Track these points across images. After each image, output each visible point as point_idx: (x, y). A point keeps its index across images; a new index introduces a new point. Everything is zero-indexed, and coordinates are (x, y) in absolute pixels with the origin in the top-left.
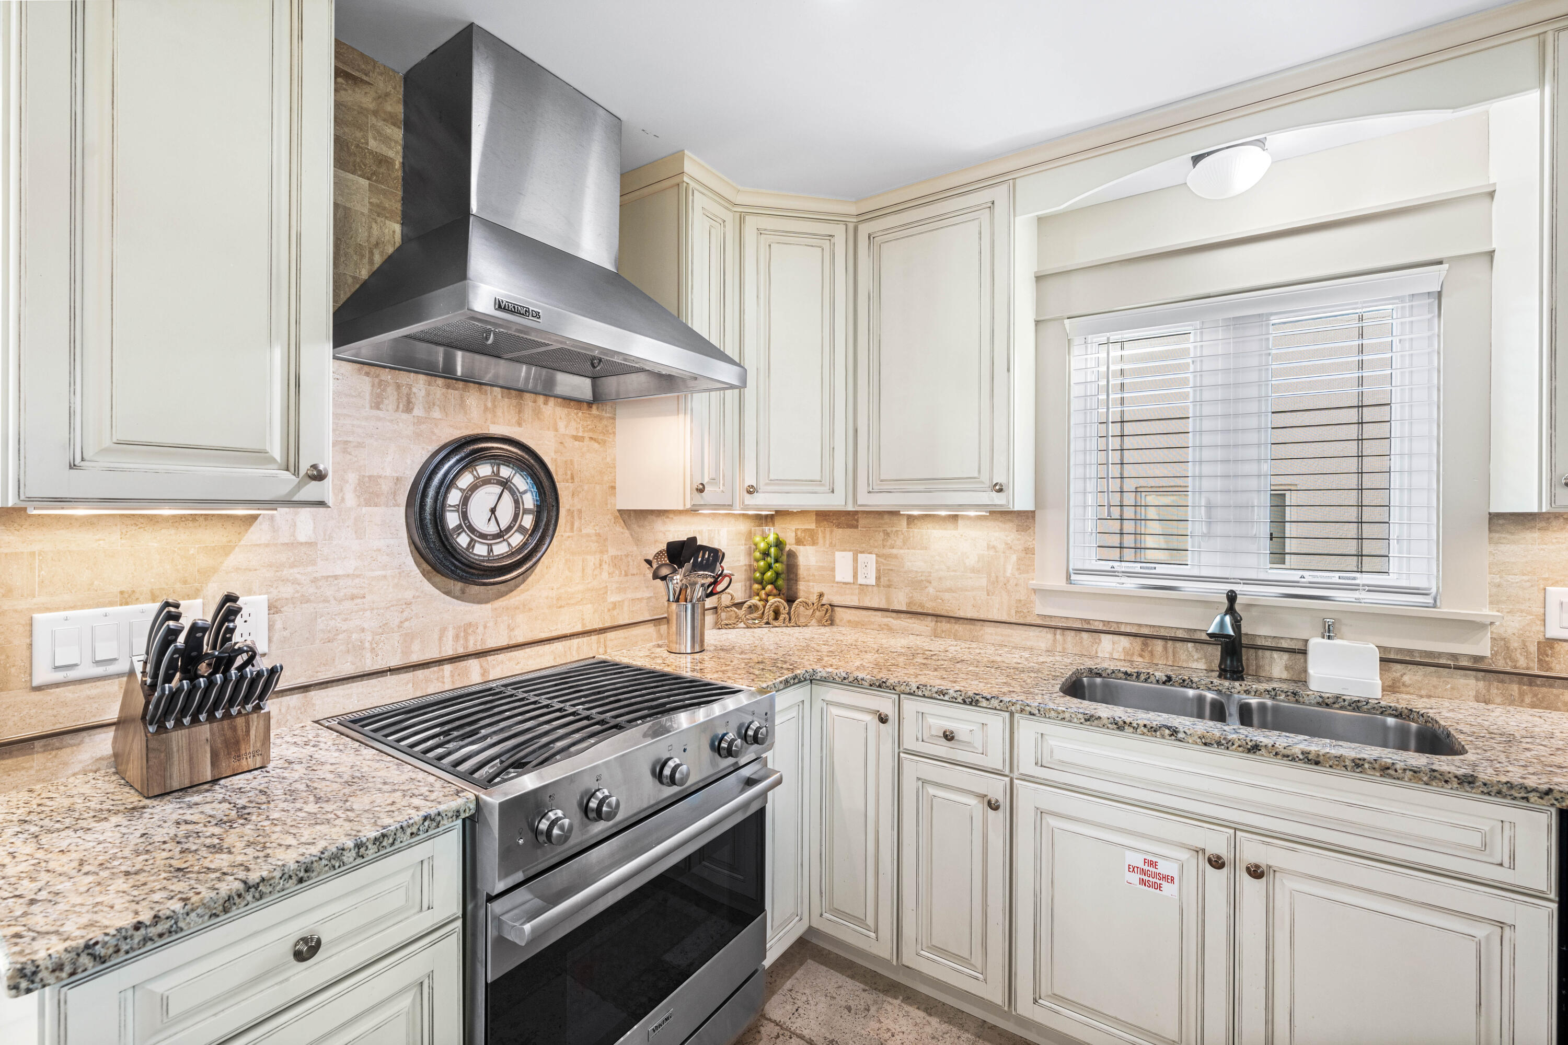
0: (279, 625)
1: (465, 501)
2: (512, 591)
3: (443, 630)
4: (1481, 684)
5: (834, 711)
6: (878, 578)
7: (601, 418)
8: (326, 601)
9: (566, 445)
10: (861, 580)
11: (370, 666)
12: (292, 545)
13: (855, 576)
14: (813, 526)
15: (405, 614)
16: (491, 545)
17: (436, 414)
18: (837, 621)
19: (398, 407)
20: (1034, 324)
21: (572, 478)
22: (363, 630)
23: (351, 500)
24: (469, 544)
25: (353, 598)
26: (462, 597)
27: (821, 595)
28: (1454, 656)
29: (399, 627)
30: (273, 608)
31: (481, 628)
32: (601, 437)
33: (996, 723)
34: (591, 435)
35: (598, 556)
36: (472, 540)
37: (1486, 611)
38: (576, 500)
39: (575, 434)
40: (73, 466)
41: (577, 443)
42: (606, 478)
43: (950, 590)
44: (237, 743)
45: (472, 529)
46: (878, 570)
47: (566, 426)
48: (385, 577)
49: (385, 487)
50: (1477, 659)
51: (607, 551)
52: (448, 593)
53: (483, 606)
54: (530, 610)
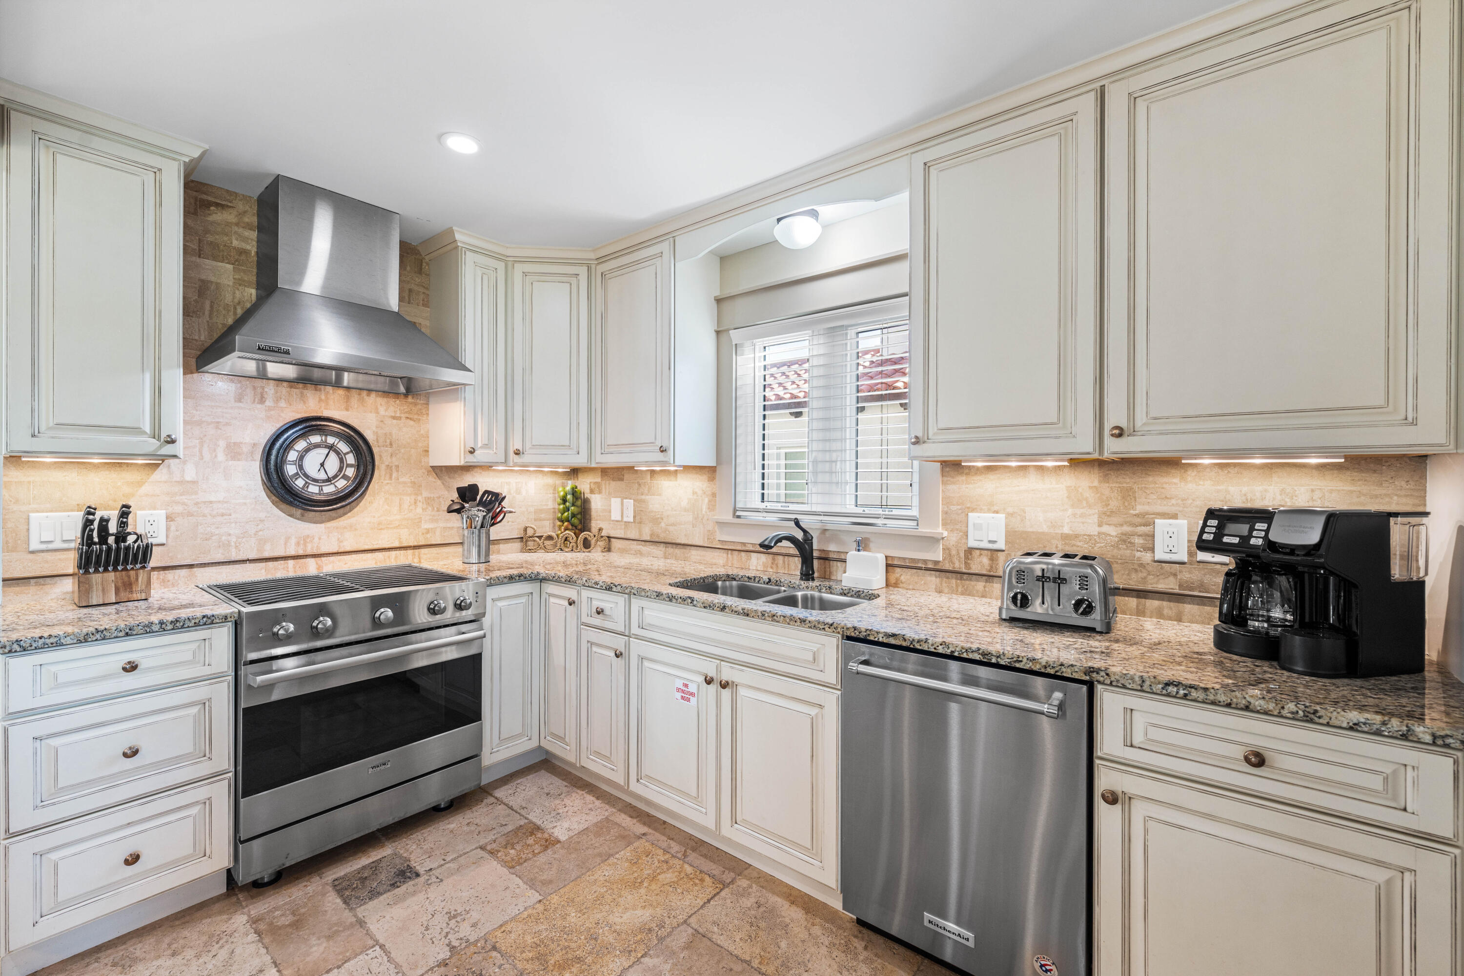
0: (173, 528)
1: (301, 458)
2: (340, 517)
3: (287, 539)
4: (938, 580)
5: (552, 600)
6: (634, 517)
7: (416, 404)
8: (204, 516)
9: (386, 422)
10: (625, 519)
11: (234, 557)
12: (182, 482)
13: (622, 516)
14: (599, 480)
15: (260, 527)
16: (322, 486)
17: (282, 404)
18: (613, 548)
19: (254, 401)
20: (714, 335)
21: (391, 444)
22: (230, 535)
23: (221, 457)
24: (304, 485)
25: (223, 515)
26: (301, 518)
27: (600, 530)
28: (925, 561)
29: (255, 534)
30: (169, 518)
31: (316, 539)
32: (416, 417)
33: (621, 600)
34: (407, 415)
35: (413, 497)
36: (306, 483)
37: (940, 530)
38: (394, 459)
39: (393, 415)
40: (33, 436)
41: (395, 421)
42: (420, 445)
43: (673, 525)
44: (130, 584)
45: (306, 476)
46: (635, 512)
47: (386, 410)
48: (245, 504)
49: (245, 449)
50: (936, 562)
51: (421, 494)
52: (291, 516)
53: (318, 525)
54: (356, 530)
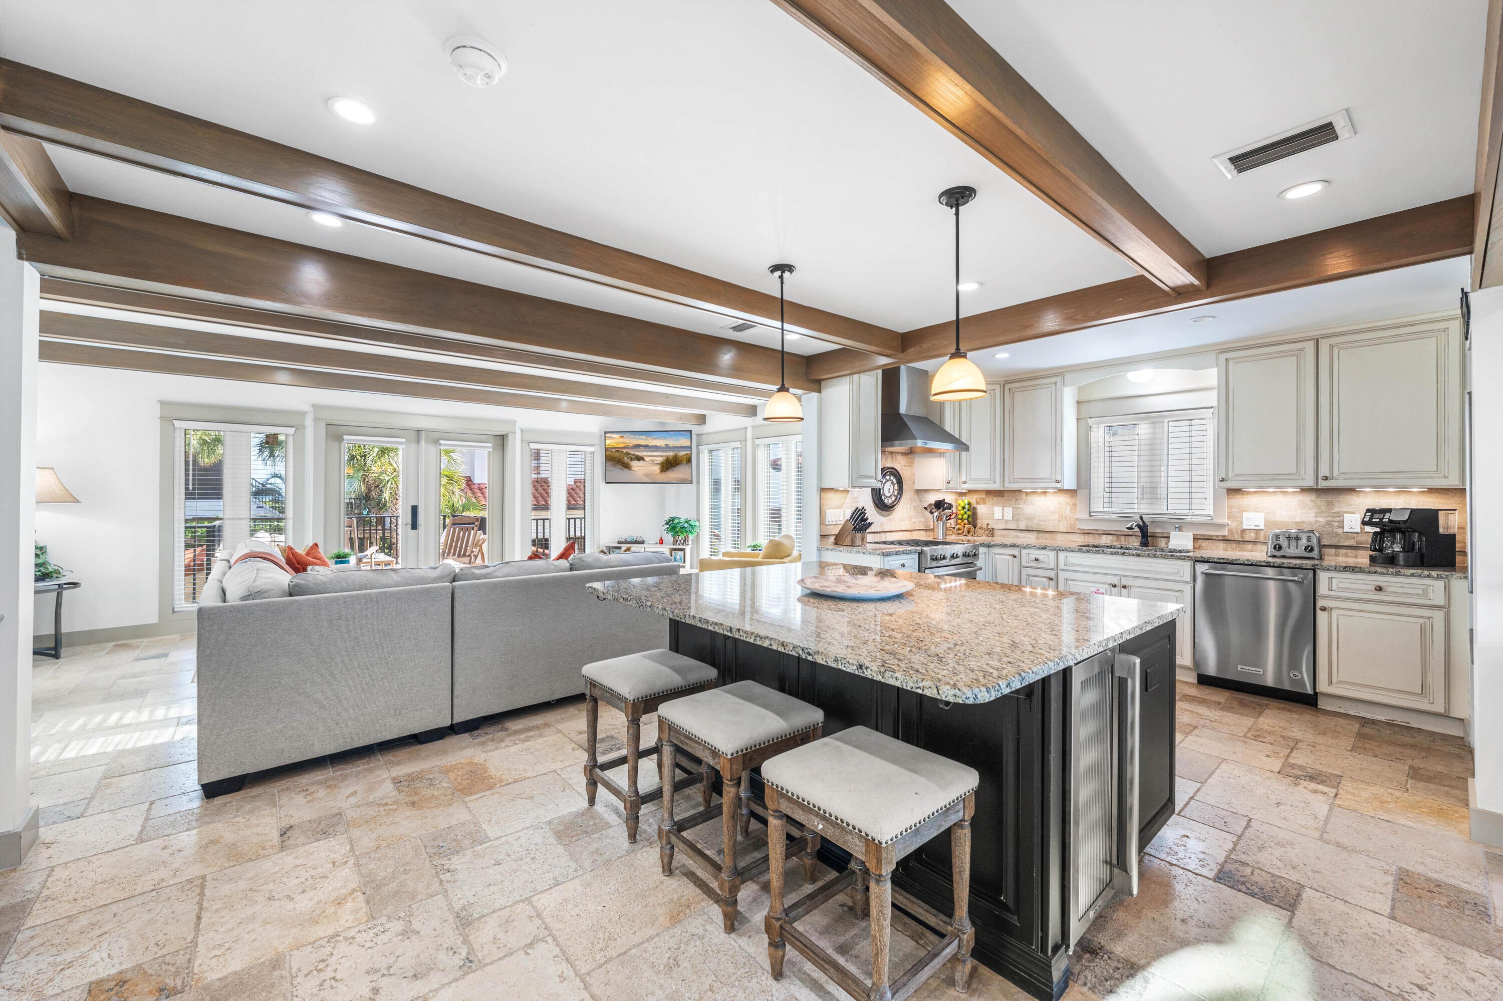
1: (884, 486)
2: (891, 514)
4: (1225, 545)
5: (997, 556)
6: (1013, 517)
7: (912, 459)
9: (906, 470)
10: (1005, 518)
13: (1003, 517)
14: (984, 496)
16: (889, 500)
18: (995, 535)
20: (1076, 420)
21: (907, 479)
27: (988, 524)
28: (1217, 536)
33: (1052, 554)
34: (911, 465)
35: (912, 504)
36: (884, 498)
37: (1226, 521)
38: (907, 486)
39: (907, 467)
41: (909, 469)
42: (914, 478)
43: (1043, 521)
45: (885, 495)
46: (1013, 514)
47: (906, 464)
50: (1224, 536)
54: (895, 520)
